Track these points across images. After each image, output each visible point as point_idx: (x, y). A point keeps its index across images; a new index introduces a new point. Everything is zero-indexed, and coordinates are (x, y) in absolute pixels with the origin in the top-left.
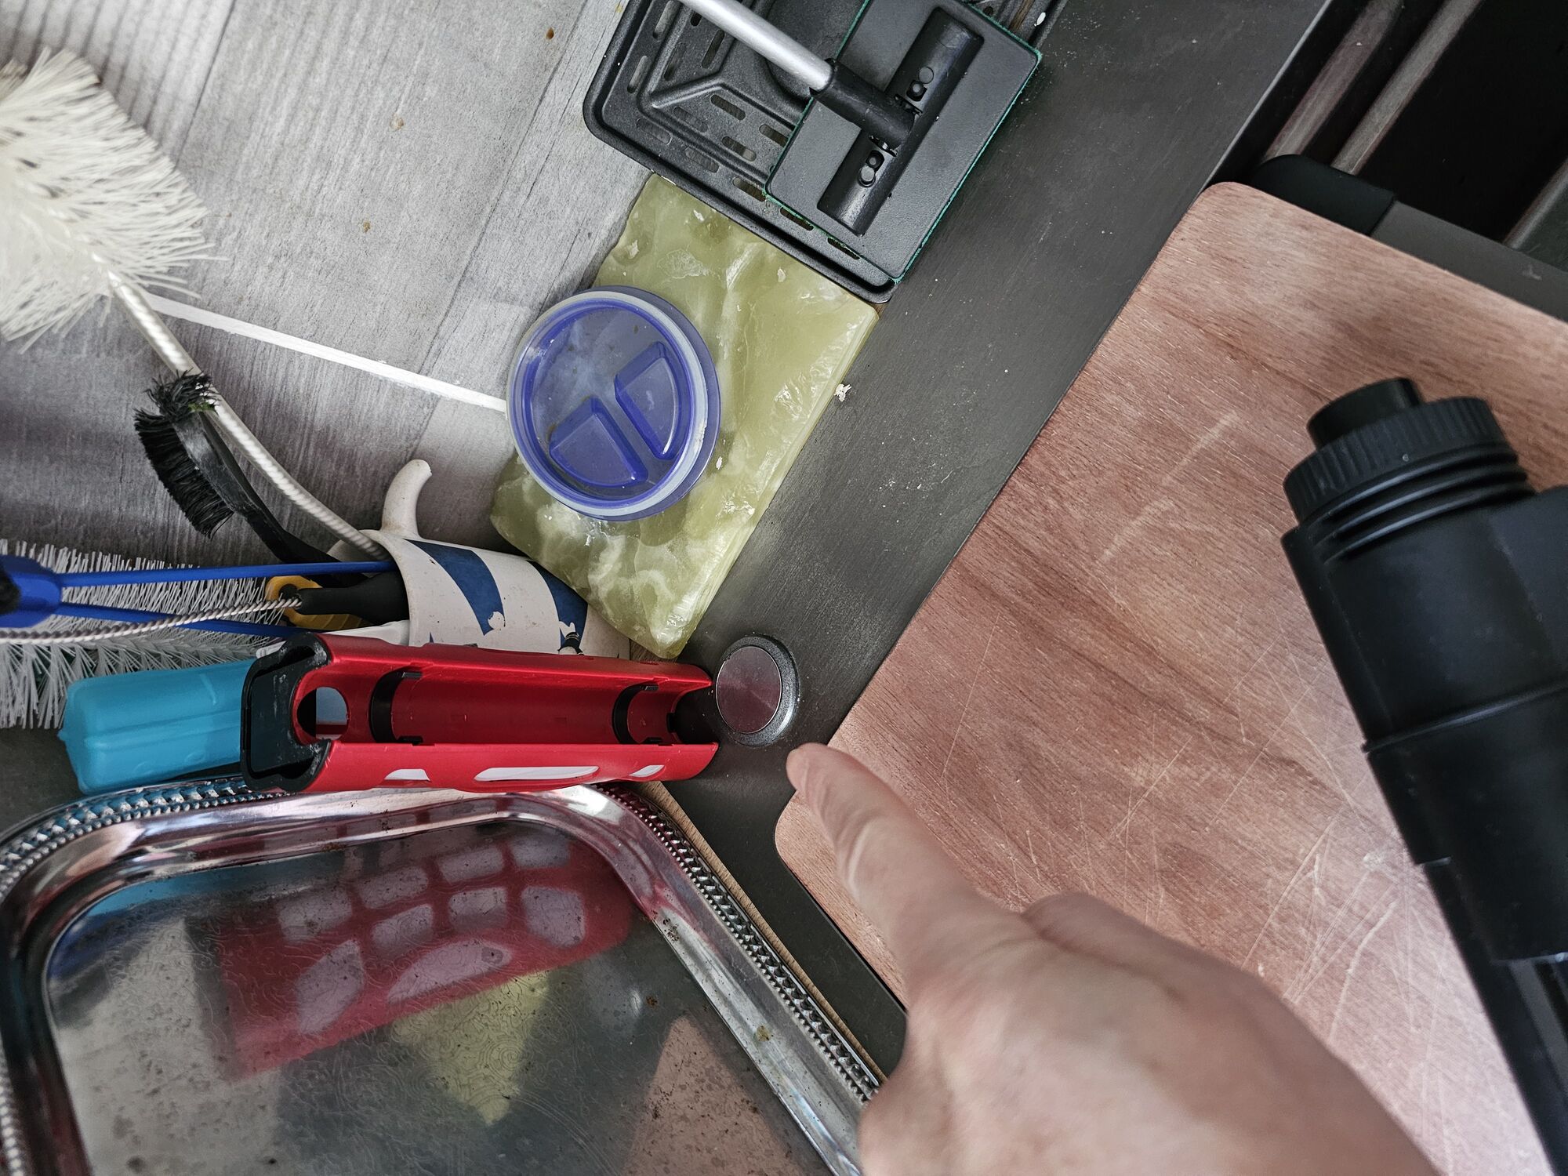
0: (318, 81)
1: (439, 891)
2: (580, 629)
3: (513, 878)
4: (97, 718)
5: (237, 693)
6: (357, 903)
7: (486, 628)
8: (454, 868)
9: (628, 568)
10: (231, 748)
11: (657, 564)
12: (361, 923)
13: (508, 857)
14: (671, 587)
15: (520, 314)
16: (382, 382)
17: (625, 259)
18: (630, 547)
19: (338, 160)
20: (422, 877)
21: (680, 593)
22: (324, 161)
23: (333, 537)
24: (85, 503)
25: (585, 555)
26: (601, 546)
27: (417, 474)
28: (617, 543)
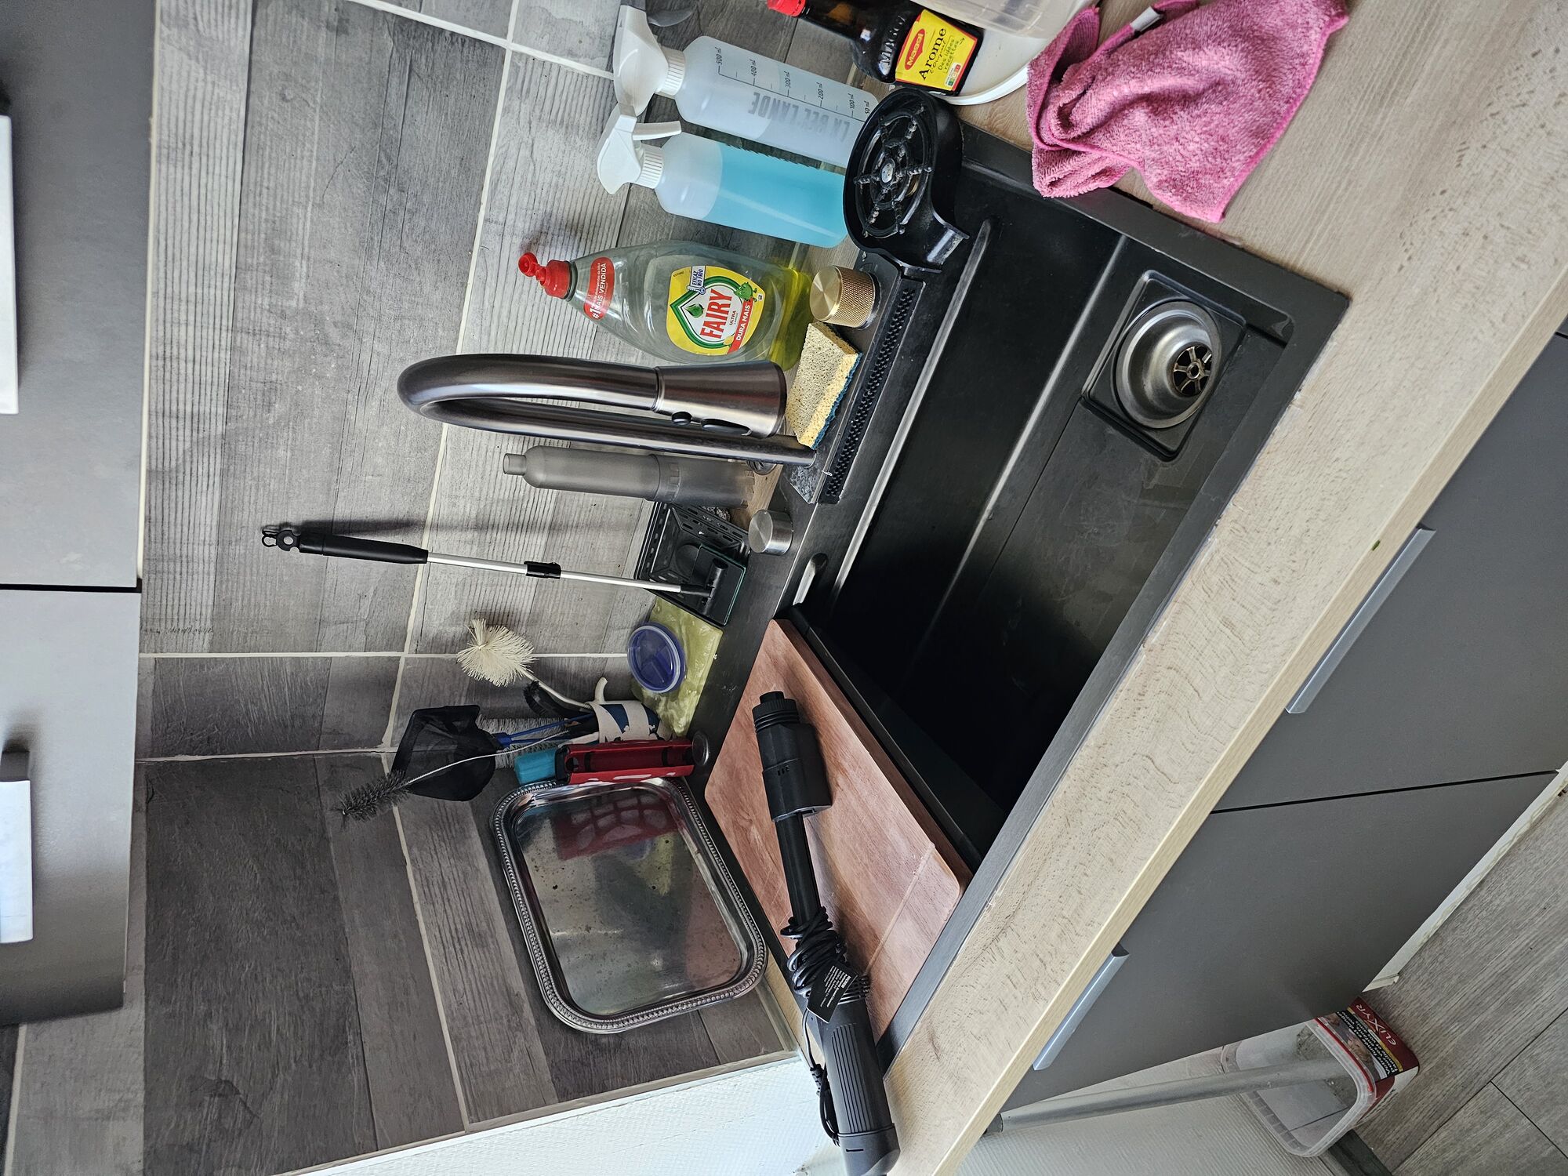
0: (558, 598)
1: (617, 811)
2: (657, 727)
3: (641, 807)
4: (522, 767)
5: (553, 757)
6: (592, 812)
7: (623, 731)
8: (622, 804)
9: (666, 709)
10: (553, 772)
11: (674, 708)
12: (595, 819)
13: (639, 801)
14: (678, 716)
15: (627, 631)
16: (589, 658)
17: (657, 612)
18: (667, 702)
19: (566, 612)
20: (611, 807)
21: (680, 717)
22: (563, 614)
23: (580, 707)
24: (515, 704)
25: (656, 703)
26: (659, 700)
27: (603, 682)
28: (664, 699)
